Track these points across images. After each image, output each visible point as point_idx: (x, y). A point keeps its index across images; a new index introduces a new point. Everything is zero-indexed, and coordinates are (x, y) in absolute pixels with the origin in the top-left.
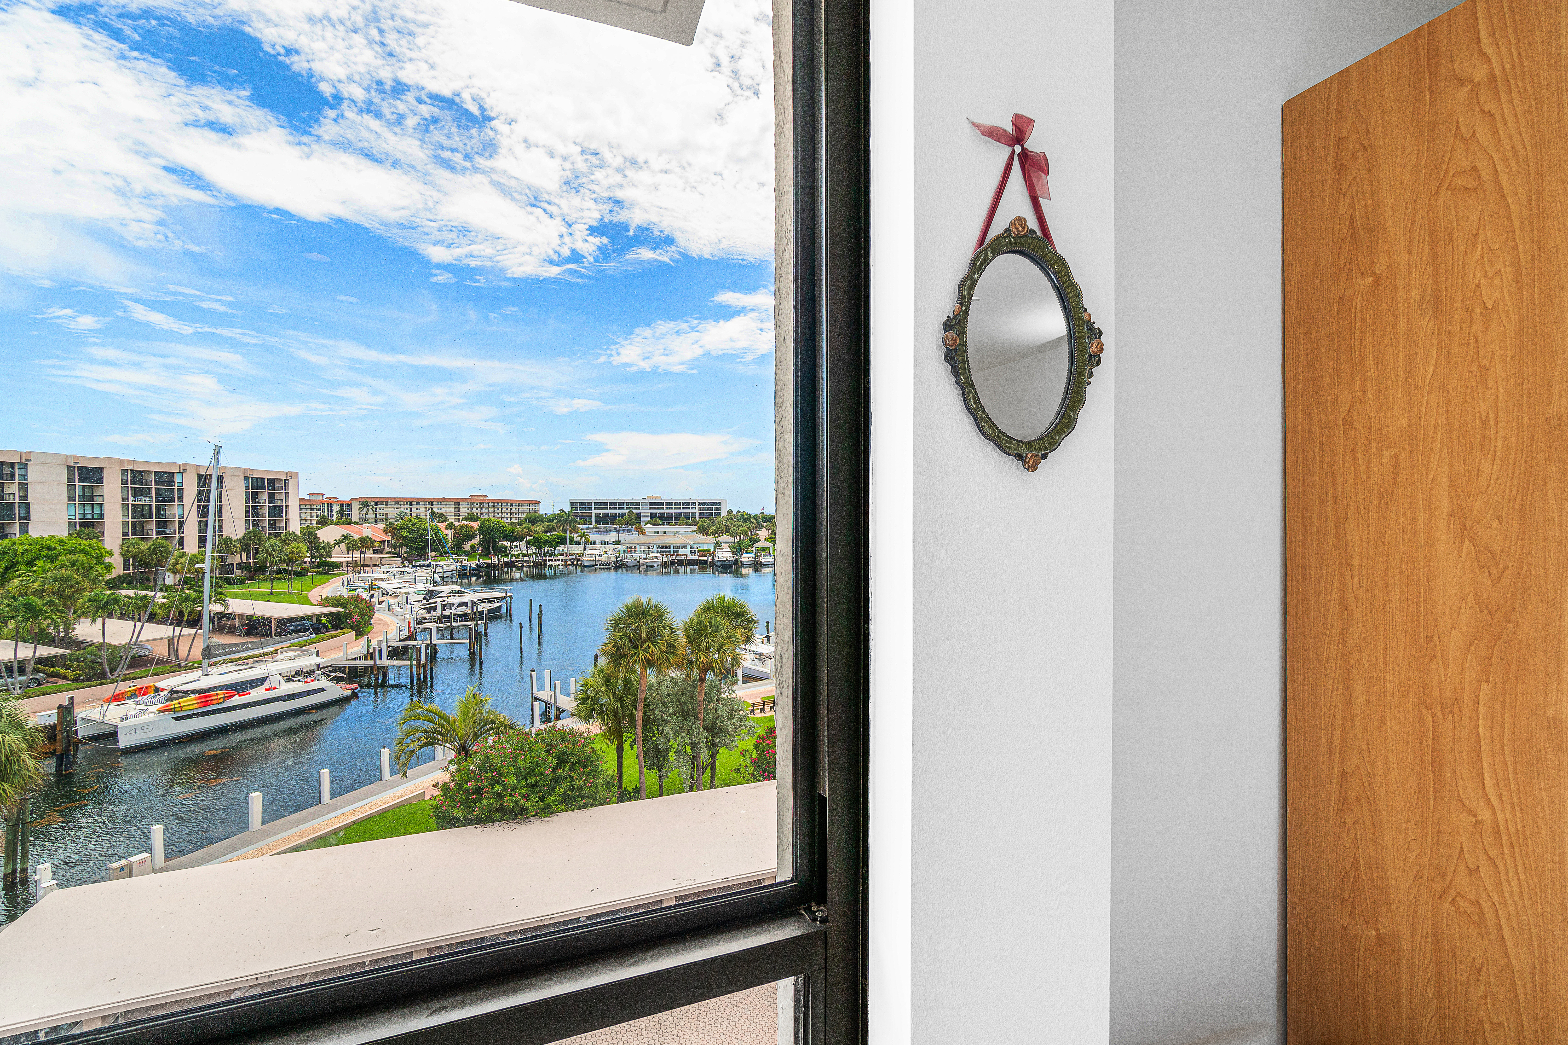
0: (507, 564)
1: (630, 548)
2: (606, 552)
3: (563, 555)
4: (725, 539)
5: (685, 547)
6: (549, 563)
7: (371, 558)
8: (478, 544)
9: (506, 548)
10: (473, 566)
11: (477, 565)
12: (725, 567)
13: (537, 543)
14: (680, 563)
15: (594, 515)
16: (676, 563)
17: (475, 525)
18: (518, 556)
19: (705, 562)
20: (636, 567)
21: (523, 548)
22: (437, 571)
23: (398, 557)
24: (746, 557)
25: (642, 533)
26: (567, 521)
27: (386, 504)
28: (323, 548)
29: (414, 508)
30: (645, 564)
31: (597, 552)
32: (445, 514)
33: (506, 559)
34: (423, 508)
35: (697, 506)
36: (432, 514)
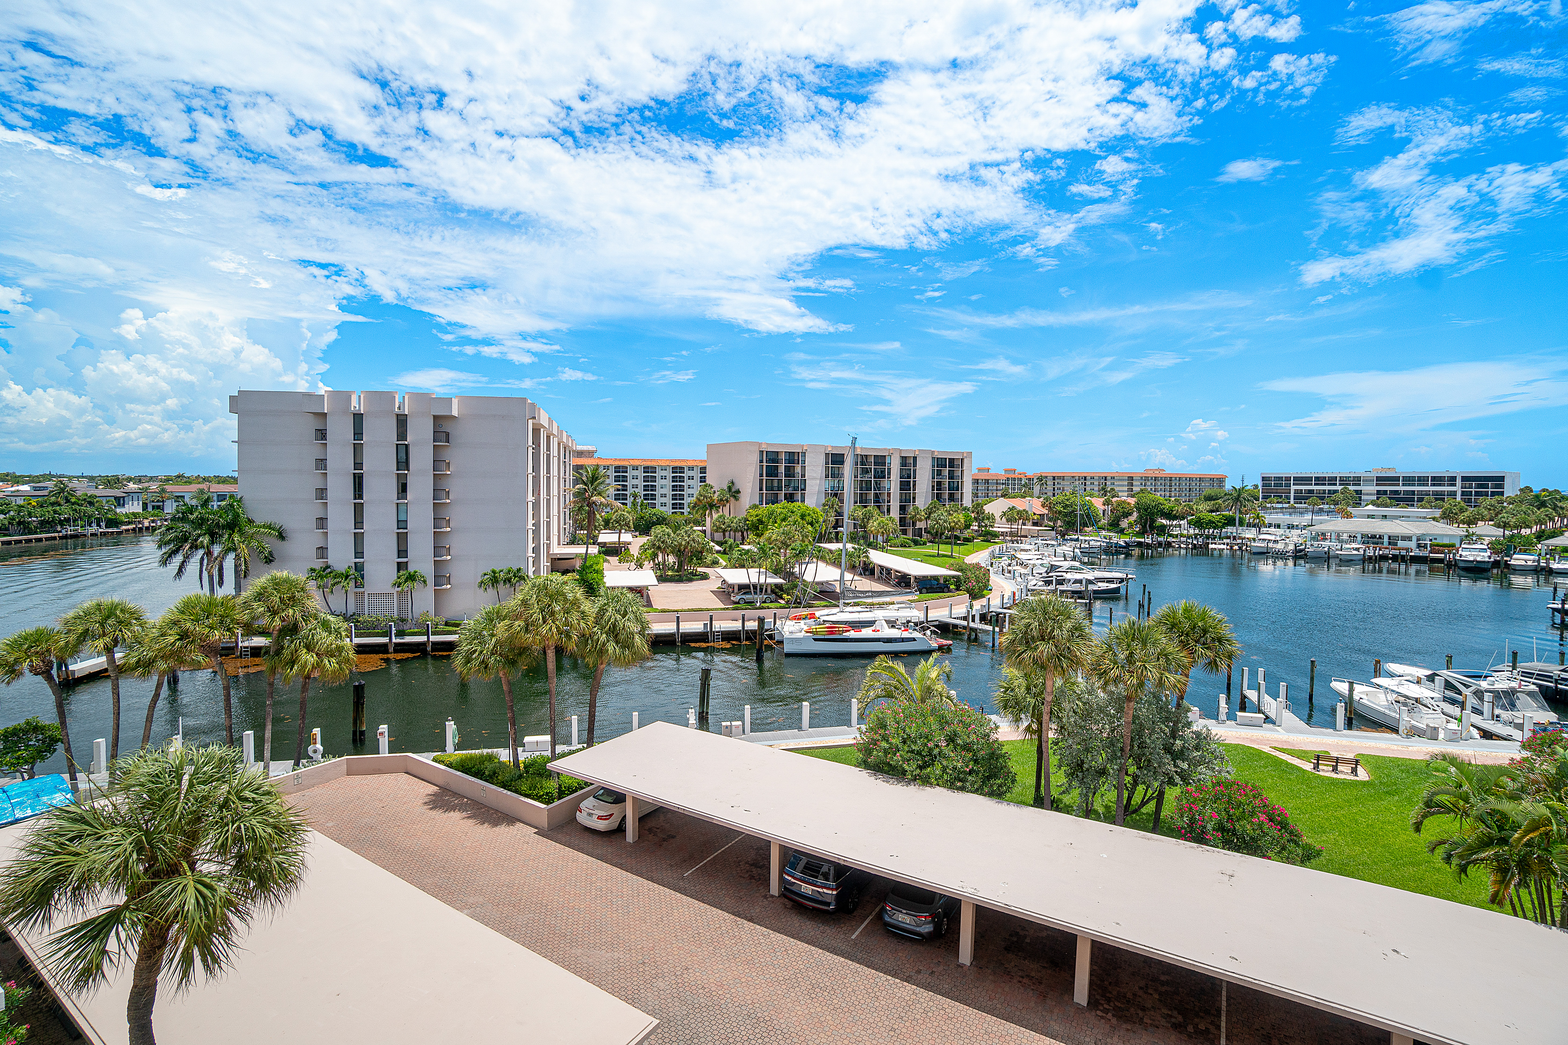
0: (1160, 544)
1: (1323, 534)
2: (1285, 538)
3: (1229, 538)
4: (1487, 530)
5: (1409, 538)
6: (1211, 546)
7: (1030, 529)
8: (1135, 521)
9: (1163, 527)
10: (1122, 543)
11: (1126, 542)
12: (1476, 571)
13: (1199, 523)
14: (1395, 558)
16: (1391, 559)
17: (1132, 501)
18: (1177, 536)
19: (1441, 561)
20: (1325, 559)
21: (1183, 528)
22: (1083, 546)
23: (1053, 530)
24: (1518, 560)
25: (1349, 516)
26: (1237, 499)
27: (1063, 478)
28: (988, 519)
29: (1088, 483)
30: (1337, 556)
31: (1272, 538)
32: (1117, 489)
33: (1161, 539)
34: (1096, 483)
35: (1459, 482)
36: (1103, 489)
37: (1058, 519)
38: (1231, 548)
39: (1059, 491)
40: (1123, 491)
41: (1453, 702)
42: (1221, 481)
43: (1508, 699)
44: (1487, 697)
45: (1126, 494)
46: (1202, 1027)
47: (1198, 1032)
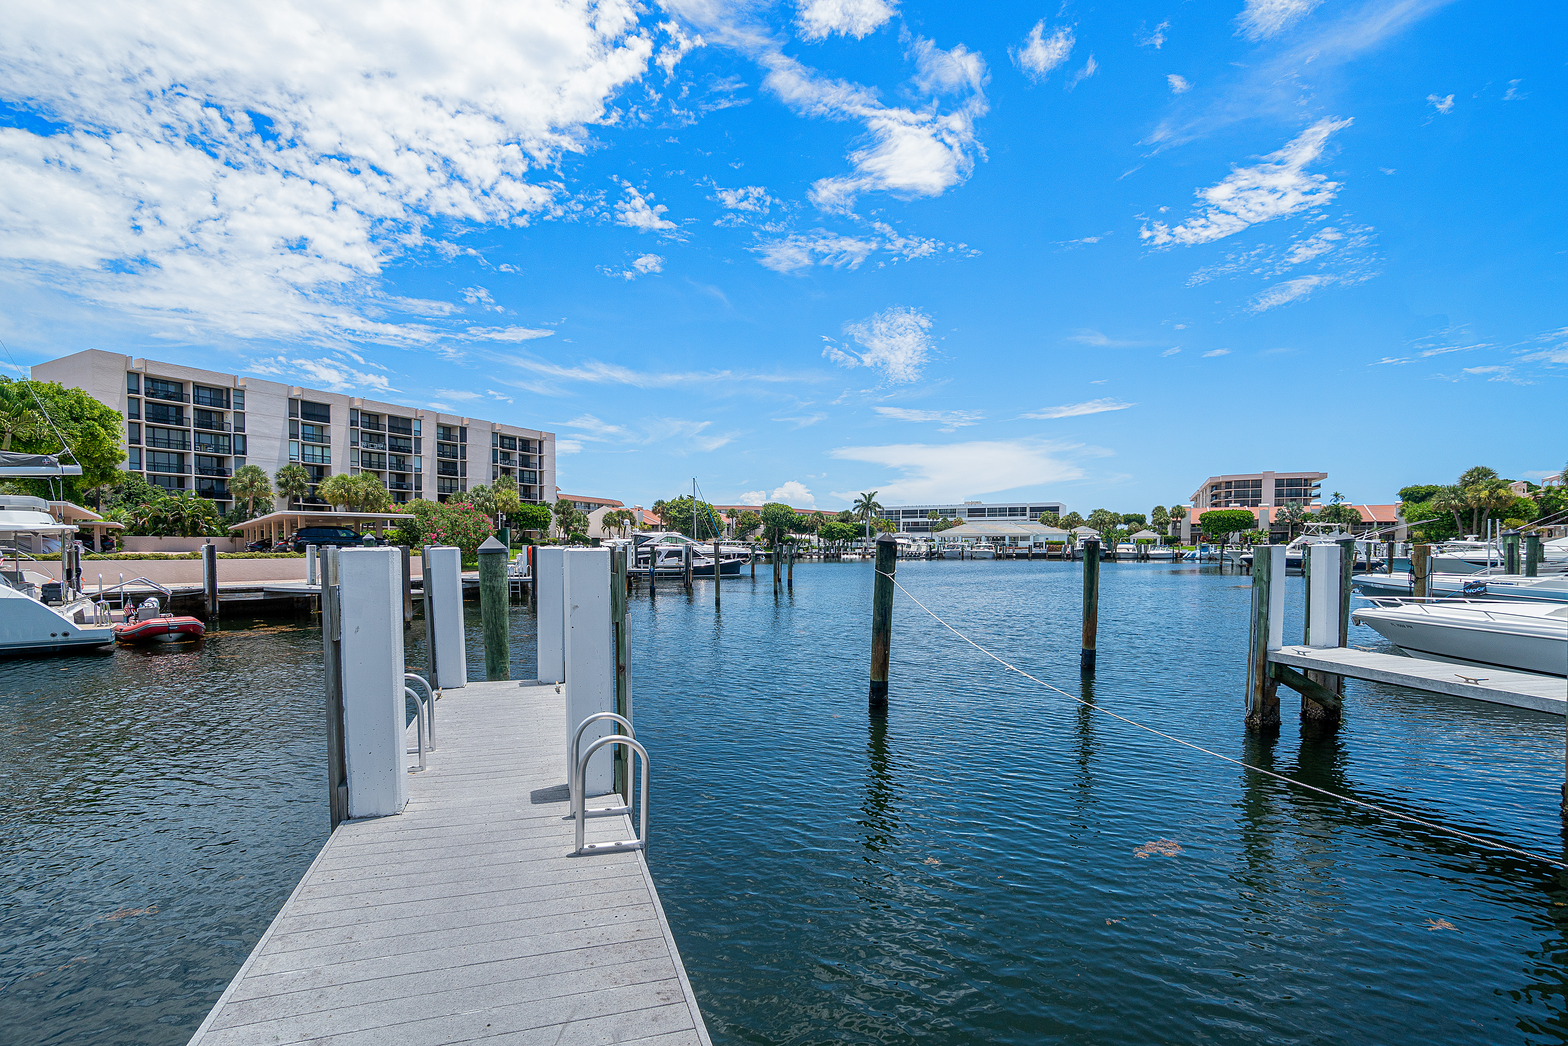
3: (861, 548)
4: (1085, 531)
5: (1026, 540)
9: (794, 541)
13: (829, 533)
15: (901, 524)
16: (1017, 556)
24: (1122, 549)
30: (970, 555)
35: (1028, 512)
38: (864, 556)
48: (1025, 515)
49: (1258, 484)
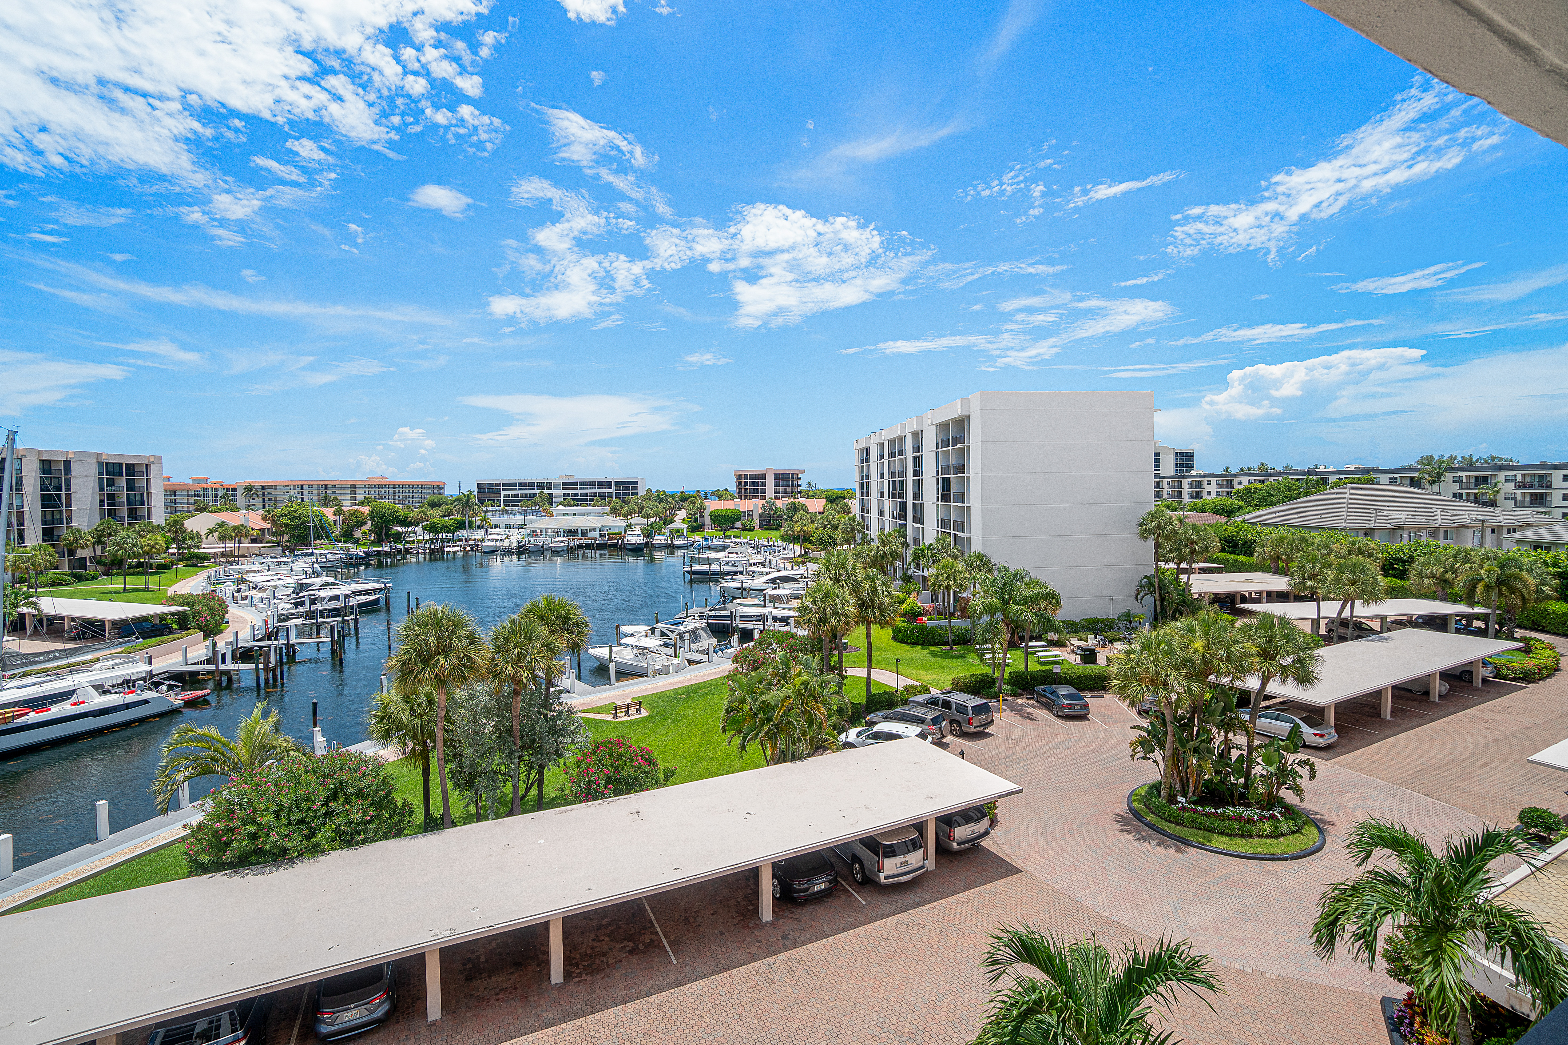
0: (399, 551)
1: (536, 532)
2: (508, 537)
3: (461, 540)
4: (638, 521)
5: (594, 530)
6: (446, 549)
7: (248, 547)
8: (370, 530)
9: (400, 534)
10: (361, 554)
11: (365, 552)
12: (636, 551)
13: (433, 529)
14: (588, 547)
15: (502, 496)
16: (585, 547)
17: (366, 510)
18: (413, 542)
19: (615, 545)
20: (541, 551)
21: (419, 534)
22: (319, 560)
23: (278, 546)
24: (658, 540)
25: (551, 515)
26: (467, 503)
27: (275, 488)
28: (192, 538)
29: (305, 492)
30: (550, 549)
31: (499, 537)
32: (340, 498)
33: (400, 546)
34: (315, 492)
35: (613, 486)
36: (325, 498)
37: (284, 533)
38: (465, 549)
39: (272, 503)
40: (346, 500)
41: (666, 645)
42: (440, 488)
43: (694, 635)
44: (686, 636)
45: (349, 503)
46: (647, 940)
47: (647, 946)
48: (611, 488)
49: (763, 476)
